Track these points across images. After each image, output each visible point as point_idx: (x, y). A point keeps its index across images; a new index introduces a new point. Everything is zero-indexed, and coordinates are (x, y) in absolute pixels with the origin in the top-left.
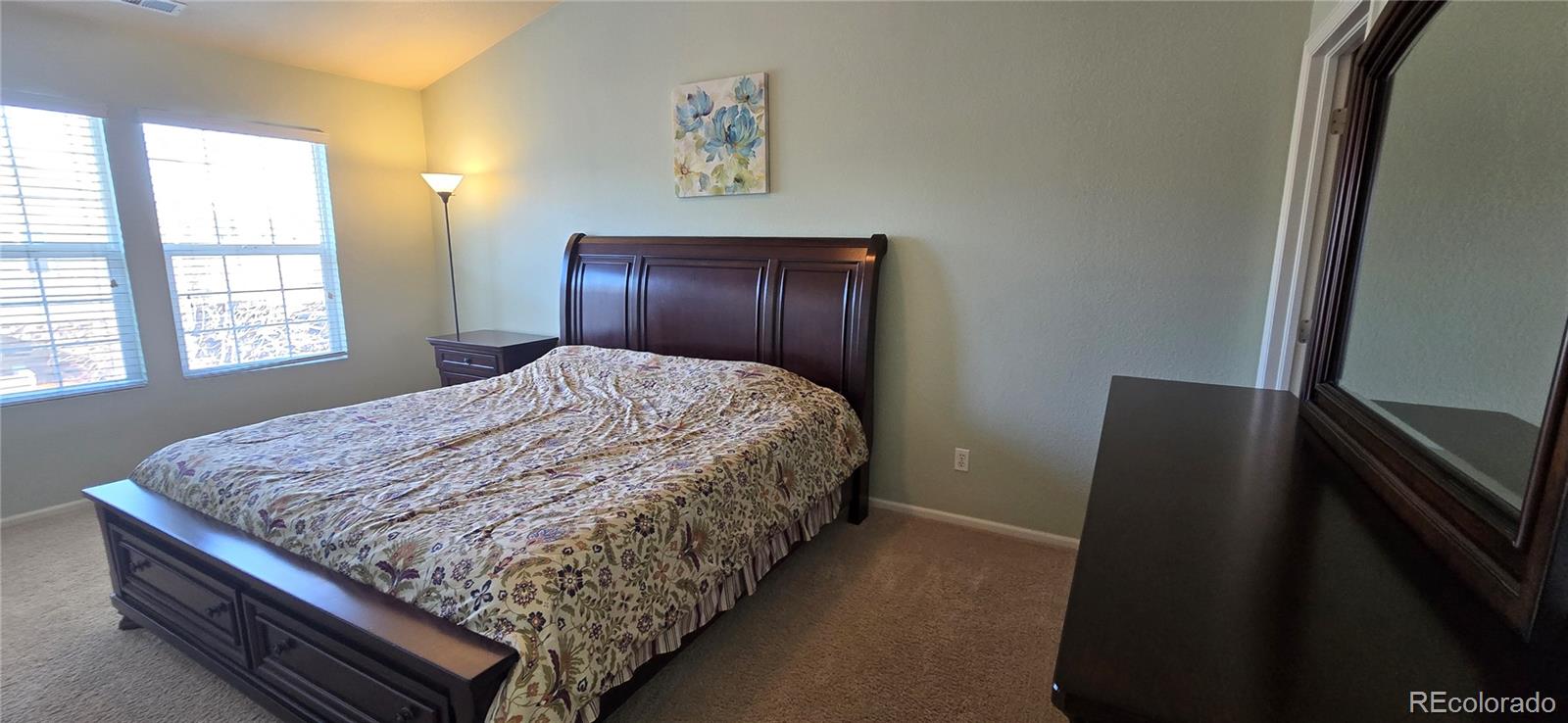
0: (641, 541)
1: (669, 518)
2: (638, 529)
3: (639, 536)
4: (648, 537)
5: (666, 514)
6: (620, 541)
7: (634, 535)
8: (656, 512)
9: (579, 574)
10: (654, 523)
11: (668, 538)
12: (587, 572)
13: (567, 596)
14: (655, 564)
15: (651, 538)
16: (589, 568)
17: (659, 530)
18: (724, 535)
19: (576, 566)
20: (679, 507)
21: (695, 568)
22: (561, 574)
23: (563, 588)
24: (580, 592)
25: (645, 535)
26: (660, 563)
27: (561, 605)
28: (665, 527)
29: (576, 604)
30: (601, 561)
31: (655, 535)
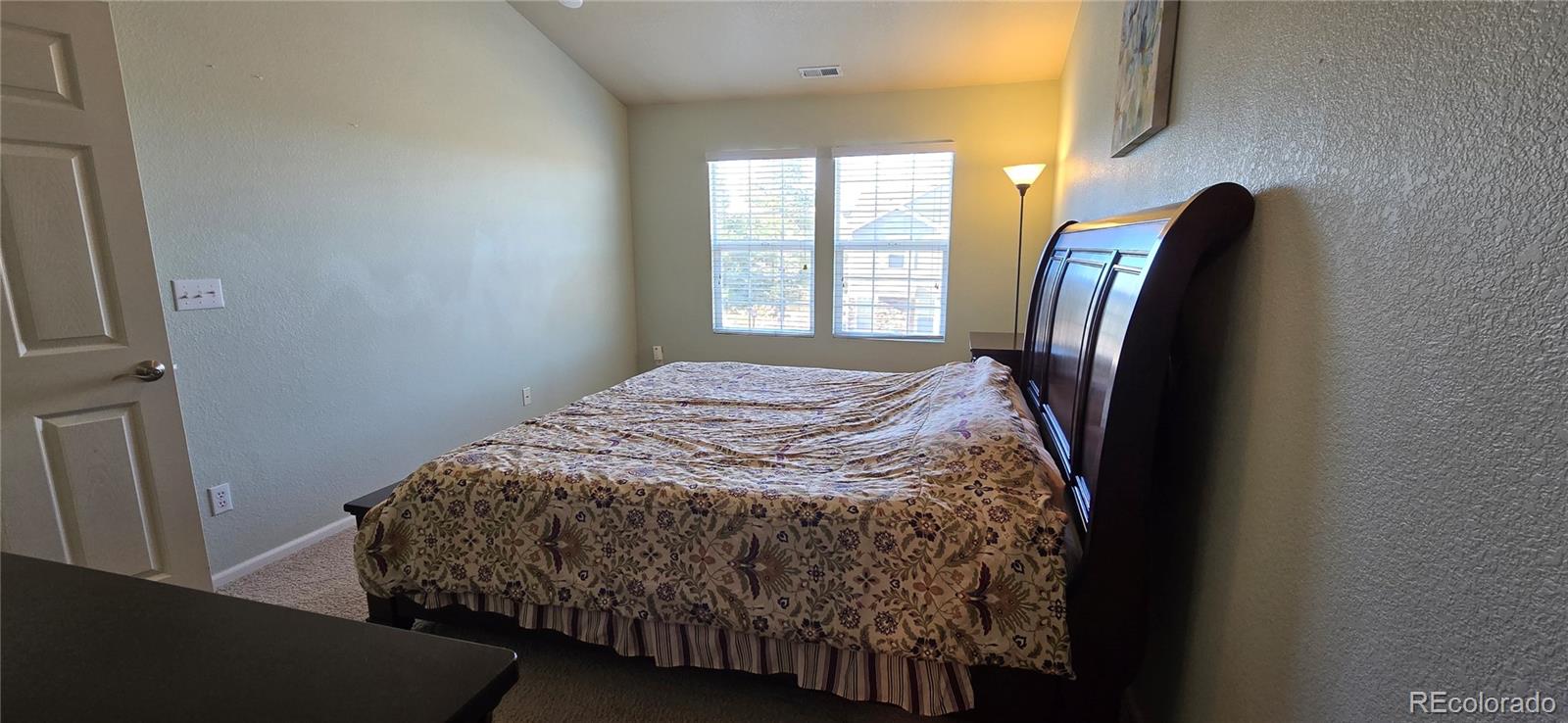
0: (500, 502)
1: (537, 499)
2: (504, 490)
3: (501, 496)
4: (509, 503)
5: (537, 495)
6: (482, 490)
7: (498, 492)
8: (529, 487)
9: (436, 490)
10: (520, 495)
11: (529, 517)
12: (442, 493)
13: (419, 498)
14: (508, 531)
15: (511, 505)
16: (446, 492)
17: (522, 504)
18: (606, 561)
19: (440, 484)
20: (553, 496)
21: (553, 567)
22: (428, 482)
23: (420, 492)
24: (429, 503)
25: (507, 499)
26: (513, 534)
27: (413, 502)
28: (529, 506)
29: (424, 510)
30: (460, 493)
31: (516, 506)
